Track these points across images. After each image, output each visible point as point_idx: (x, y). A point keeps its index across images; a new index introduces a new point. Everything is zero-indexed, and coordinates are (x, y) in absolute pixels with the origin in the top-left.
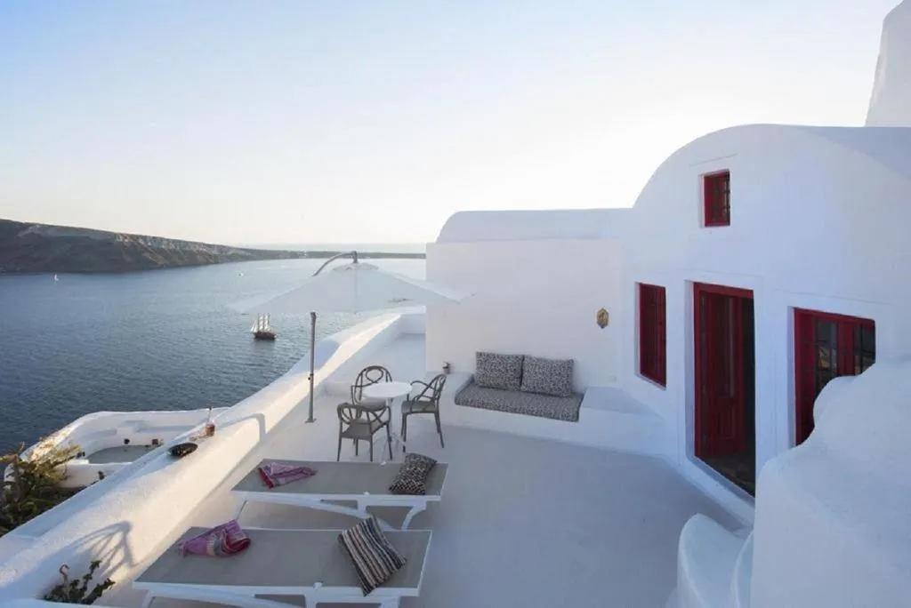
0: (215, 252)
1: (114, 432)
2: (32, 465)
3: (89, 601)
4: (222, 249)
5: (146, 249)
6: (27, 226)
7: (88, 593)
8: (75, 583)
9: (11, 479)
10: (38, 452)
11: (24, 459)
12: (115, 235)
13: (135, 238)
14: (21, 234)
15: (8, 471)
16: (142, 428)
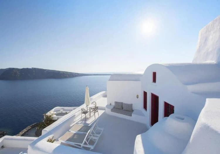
0: (77, 74)
1: (60, 110)
2: (48, 116)
3: (52, 142)
4: (78, 74)
5: (65, 74)
6: (45, 70)
7: (53, 141)
8: (51, 139)
9: (45, 118)
10: (48, 114)
11: (47, 114)
12: (60, 72)
13: (63, 72)
14: (45, 71)
15: (45, 117)
16: (64, 110)
